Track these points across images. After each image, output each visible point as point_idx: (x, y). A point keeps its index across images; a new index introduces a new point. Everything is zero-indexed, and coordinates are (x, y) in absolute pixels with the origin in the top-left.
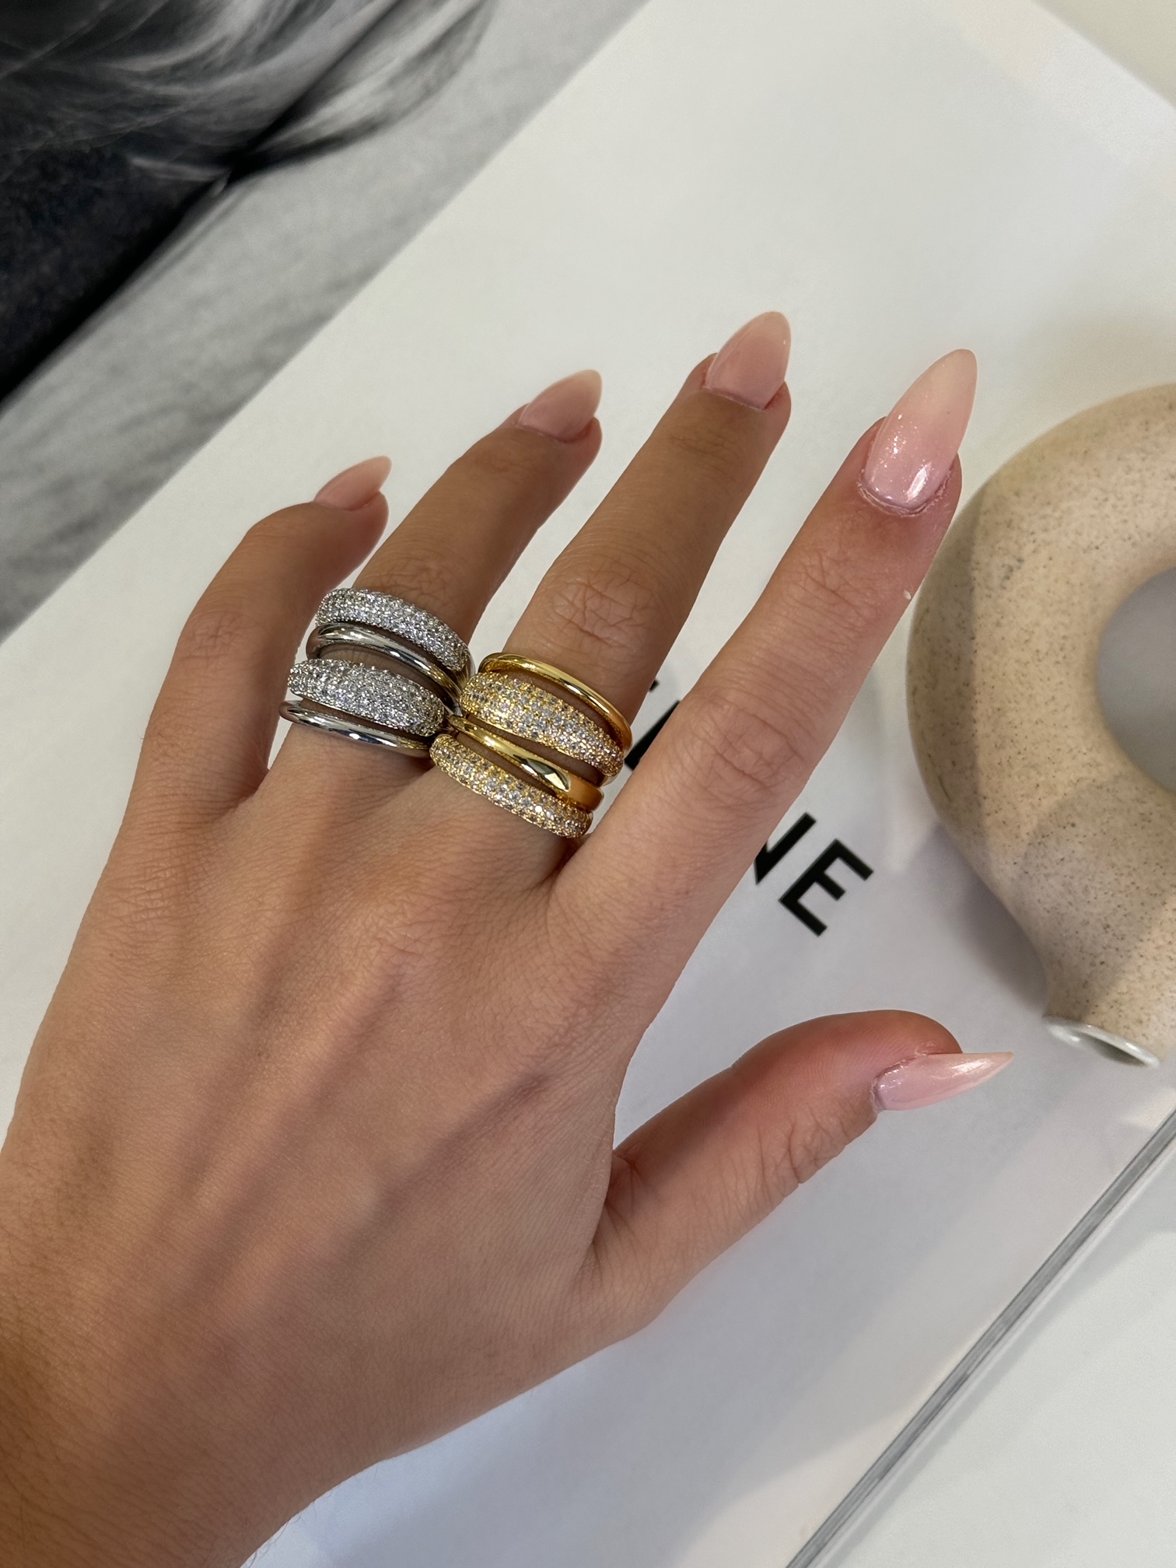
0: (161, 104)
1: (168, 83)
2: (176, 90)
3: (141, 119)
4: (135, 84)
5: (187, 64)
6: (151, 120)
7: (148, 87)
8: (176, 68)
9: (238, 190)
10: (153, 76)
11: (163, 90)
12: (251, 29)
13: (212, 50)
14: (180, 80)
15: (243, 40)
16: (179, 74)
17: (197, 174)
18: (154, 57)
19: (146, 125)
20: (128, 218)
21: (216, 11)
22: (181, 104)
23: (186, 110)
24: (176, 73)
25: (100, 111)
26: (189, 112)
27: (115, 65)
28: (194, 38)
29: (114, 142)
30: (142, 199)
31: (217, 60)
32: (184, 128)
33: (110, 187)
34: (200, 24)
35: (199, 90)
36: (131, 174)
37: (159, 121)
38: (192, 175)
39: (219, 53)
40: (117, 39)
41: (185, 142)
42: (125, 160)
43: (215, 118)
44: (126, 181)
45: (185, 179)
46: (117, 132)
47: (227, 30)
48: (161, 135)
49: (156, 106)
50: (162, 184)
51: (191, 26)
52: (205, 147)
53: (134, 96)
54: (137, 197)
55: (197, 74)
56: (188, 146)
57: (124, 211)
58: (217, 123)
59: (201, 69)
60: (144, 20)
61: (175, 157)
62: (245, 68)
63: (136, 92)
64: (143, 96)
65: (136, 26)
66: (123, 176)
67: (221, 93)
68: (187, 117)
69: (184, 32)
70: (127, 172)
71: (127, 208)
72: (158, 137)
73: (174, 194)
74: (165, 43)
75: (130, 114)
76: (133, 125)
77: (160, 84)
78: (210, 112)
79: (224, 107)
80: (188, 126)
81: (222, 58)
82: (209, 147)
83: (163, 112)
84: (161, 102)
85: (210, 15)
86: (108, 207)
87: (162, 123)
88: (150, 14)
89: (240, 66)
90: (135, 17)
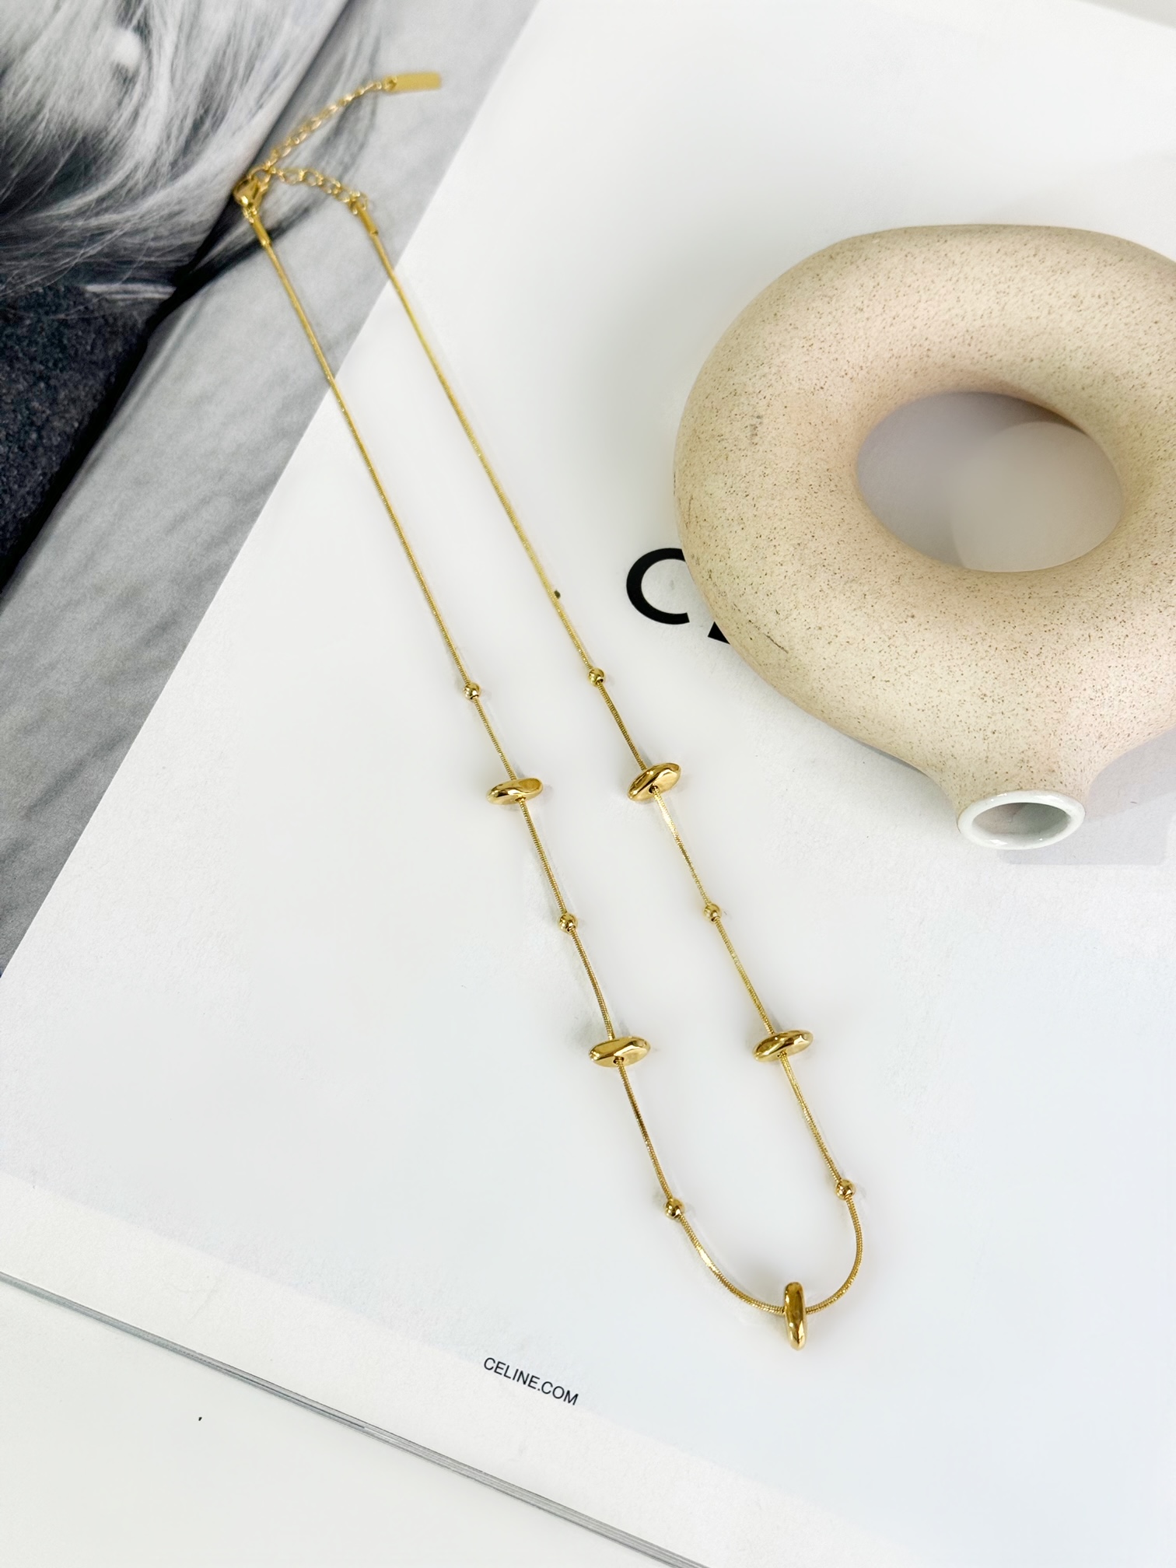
1: (97, 214)
2: (107, 219)
3: (82, 251)
4: (66, 224)
5: (109, 195)
6: (93, 250)
7: (80, 223)
8: (101, 200)
9: (197, 300)
10: (81, 213)
11: (94, 222)
12: (159, 152)
13: (128, 177)
14: (106, 210)
15: (154, 163)
16: (104, 205)
17: (151, 291)
18: (77, 197)
19: (88, 255)
20: (99, 342)
21: (120, 144)
22: (116, 229)
23: (121, 233)
24: (102, 205)
25: (42, 255)
26: (124, 234)
27: (43, 214)
28: (107, 172)
29: (64, 277)
30: (106, 321)
31: (136, 184)
32: (125, 249)
33: (73, 316)
34: (110, 159)
35: (128, 213)
36: (89, 301)
37: (100, 248)
38: (146, 291)
39: (136, 178)
40: (36, 193)
41: (131, 262)
42: (77, 289)
43: (152, 236)
44: (86, 308)
45: (141, 296)
46: (63, 267)
47: (137, 156)
48: (106, 260)
49: (92, 235)
50: (121, 304)
51: (102, 163)
52: (151, 263)
53: (69, 233)
54: (101, 321)
55: (121, 200)
56: (135, 266)
57: (93, 336)
58: (154, 239)
59: (124, 195)
60: (56, 172)
61: (125, 278)
62: (164, 186)
63: (71, 230)
64: (76, 232)
65: (51, 179)
66: (82, 304)
67: (149, 212)
68: (124, 239)
69: (99, 168)
70: (84, 299)
71: (95, 333)
72: (103, 262)
73: (135, 313)
74: (82, 185)
75: (71, 250)
76: (76, 258)
77: (90, 217)
78: (145, 230)
79: (157, 224)
80: (128, 246)
81: (141, 181)
82: (155, 263)
83: (100, 240)
84: (97, 232)
85: (116, 150)
86: (76, 335)
87: (102, 249)
88: (60, 166)
89: (159, 185)
90: (48, 173)
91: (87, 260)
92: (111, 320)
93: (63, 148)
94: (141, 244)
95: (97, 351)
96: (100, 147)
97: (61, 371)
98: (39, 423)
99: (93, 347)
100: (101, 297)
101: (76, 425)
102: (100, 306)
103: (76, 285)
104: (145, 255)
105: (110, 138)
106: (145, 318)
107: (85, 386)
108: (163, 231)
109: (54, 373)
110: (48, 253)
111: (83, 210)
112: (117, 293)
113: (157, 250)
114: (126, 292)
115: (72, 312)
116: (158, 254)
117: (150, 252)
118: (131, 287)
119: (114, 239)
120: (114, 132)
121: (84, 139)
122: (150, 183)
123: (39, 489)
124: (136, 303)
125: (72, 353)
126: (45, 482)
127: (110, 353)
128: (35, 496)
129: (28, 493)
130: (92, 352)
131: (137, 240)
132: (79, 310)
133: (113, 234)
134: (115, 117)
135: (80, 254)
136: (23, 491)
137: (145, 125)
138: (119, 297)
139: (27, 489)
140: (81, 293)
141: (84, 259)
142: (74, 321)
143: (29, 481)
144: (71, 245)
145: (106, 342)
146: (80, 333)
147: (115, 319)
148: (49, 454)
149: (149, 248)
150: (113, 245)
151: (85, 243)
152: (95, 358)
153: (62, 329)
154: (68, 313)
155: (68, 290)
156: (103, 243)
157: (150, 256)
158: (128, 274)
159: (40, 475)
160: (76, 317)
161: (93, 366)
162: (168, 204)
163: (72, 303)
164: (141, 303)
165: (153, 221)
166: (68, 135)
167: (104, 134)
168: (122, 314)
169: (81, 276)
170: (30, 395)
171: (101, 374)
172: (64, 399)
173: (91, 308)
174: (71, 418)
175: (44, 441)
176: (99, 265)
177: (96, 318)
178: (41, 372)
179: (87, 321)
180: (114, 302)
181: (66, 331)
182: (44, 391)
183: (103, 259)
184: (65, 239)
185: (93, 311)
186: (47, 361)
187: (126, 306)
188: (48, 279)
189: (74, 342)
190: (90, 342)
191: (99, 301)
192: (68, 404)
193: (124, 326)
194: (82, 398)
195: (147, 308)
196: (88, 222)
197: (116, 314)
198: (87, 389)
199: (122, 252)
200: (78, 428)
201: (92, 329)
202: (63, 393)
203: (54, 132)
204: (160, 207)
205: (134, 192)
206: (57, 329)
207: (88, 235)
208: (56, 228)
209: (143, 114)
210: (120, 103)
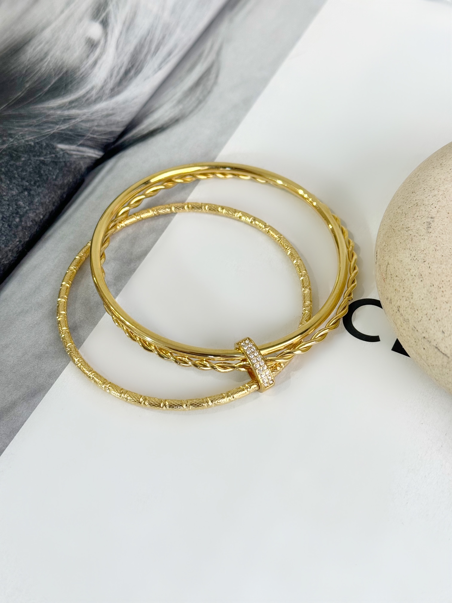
1: (69, 109)
2: (73, 112)
3: (58, 127)
4: (52, 112)
6: (64, 127)
7: (59, 112)
8: (71, 102)
10: (60, 107)
11: (66, 113)
12: (106, 82)
14: (74, 107)
15: (102, 87)
16: (73, 105)
17: (92, 152)
18: (59, 99)
19: (61, 129)
20: (60, 175)
21: (86, 76)
22: (77, 118)
23: (81, 120)
24: (71, 105)
25: (36, 126)
26: (82, 121)
27: (40, 106)
28: (77, 89)
29: (46, 138)
30: (66, 165)
31: (91, 96)
32: (81, 129)
33: (48, 159)
34: (79, 83)
35: (85, 111)
36: (58, 152)
37: (68, 126)
38: (89, 153)
39: (92, 93)
40: (38, 96)
41: (83, 136)
42: (53, 146)
43: (96, 124)
44: (56, 156)
45: (86, 154)
46: (46, 134)
47: (93, 83)
48: (70, 133)
49: (65, 120)
50: (75, 157)
51: (75, 84)
52: (94, 138)
53: (52, 117)
54: (63, 164)
55: (83, 103)
56: (85, 138)
57: (58, 171)
58: (97, 126)
59: (84, 101)
60: (50, 86)
61: (79, 144)
62: (106, 100)
63: (52, 115)
64: (56, 116)
65: (46, 89)
66: (54, 153)
67: (97, 112)
68: (82, 124)
69: (72, 87)
70: (56, 151)
71: (59, 170)
72: (68, 134)
73: (82, 163)
74: (63, 93)
75: (52, 125)
76: (54, 129)
77: (65, 110)
78: (93, 120)
79: (99, 118)
80: (83, 127)
81: (94, 96)
82: (95, 138)
83: (69, 122)
84: (67, 118)
85: (83, 78)
86: (49, 169)
87: (69, 127)
88: (52, 83)
89: (104, 99)
90: (45, 86)
91: (60, 132)
92: (68, 164)
93: (55, 75)
94: (90, 128)
95: (58, 179)
96: (75, 76)
97: (38, 187)
98: (21, 213)
99: (57, 177)
100: (64, 152)
101: (42, 217)
102: (64, 156)
103: (52, 143)
104: (91, 134)
105: (81, 72)
106: (86, 166)
107: (49, 197)
108: (102, 123)
109: (34, 188)
110: (39, 125)
111: (61, 106)
112: (74, 151)
113: (98, 132)
114: (78, 151)
115: (48, 157)
116: (98, 134)
117: (94, 132)
118: (81, 148)
119: (76, 123)
120: (83, 69)
121: (67, 72)
122: (99, 97)
123: (16, 249)
124: (83, 158)
125: (45, 178)
126: (20, 245)
127: (66, 181)
128: (13, 252)
129: (10, 250)
130: (56, 180)
131: (88, 125)
132: (52, 157)
133: (76, 120)
134: (85, 63)
135: (57, 128)
136: (7, 249)
137: (100, 68)
138: (74, 153)
139: (9, 248)
140: (54, 148)
141: (59, 130)
142: (49, 162)
143: (11, 244)
144: (52, 123)
145: (64, 175)
146: (51, 169)
147: (71, 164)
148: (25, 230)
149: (93, 130)
150: (75, 126)
151: (60, 123)
152: (57, 183)
153: (41, 165)
154: (46, 157)
155: (47, 145)
156: (70, 124)
157: (94, 134)
158: (81, 142)
159: (18, 241)
160: (50, 160)
161: (55, 187)
162: (107, 109)
163: (49, 152)
164: (85, 158)
165: (98, 117)
166: (58, 69)
167: (78, 70)
168: (75, 162)
169: (55, 139)
170: (19, 197)
171: (59, 192)
172: (36, 203)
173: (59, 156)
174: (40, 213)
175: (23, 223)
176: (66, 134)
177: (60, 162)
178: (26, 186)
179: (56, 163)
180: (71, 155)
181: (43, 166)
182: (27, 196)
183: (68, 132)
184: (50, 119)
185: (59, 158)
186: (31, 181)
187: (78, 158)
188: (37, 138)
189: (47, 173)
190: (56, 174)
191: (64, 153)
192: (39, 205)
193: (75, 168)
194: (47, 203)
195: (88, 161)
196: (63, 112)
197: (71, 161)
198: (50, 199)
199: (79, 130)
200: (42, 219)
201: (57, 167)
202: (37, 199)
203: (52, 67)
204: (102, 110)
205: (90, 100)
206: (39, 165)
207: (63, 119)
208: (45, 113)
209: (100, 62)
210: (88, 56)
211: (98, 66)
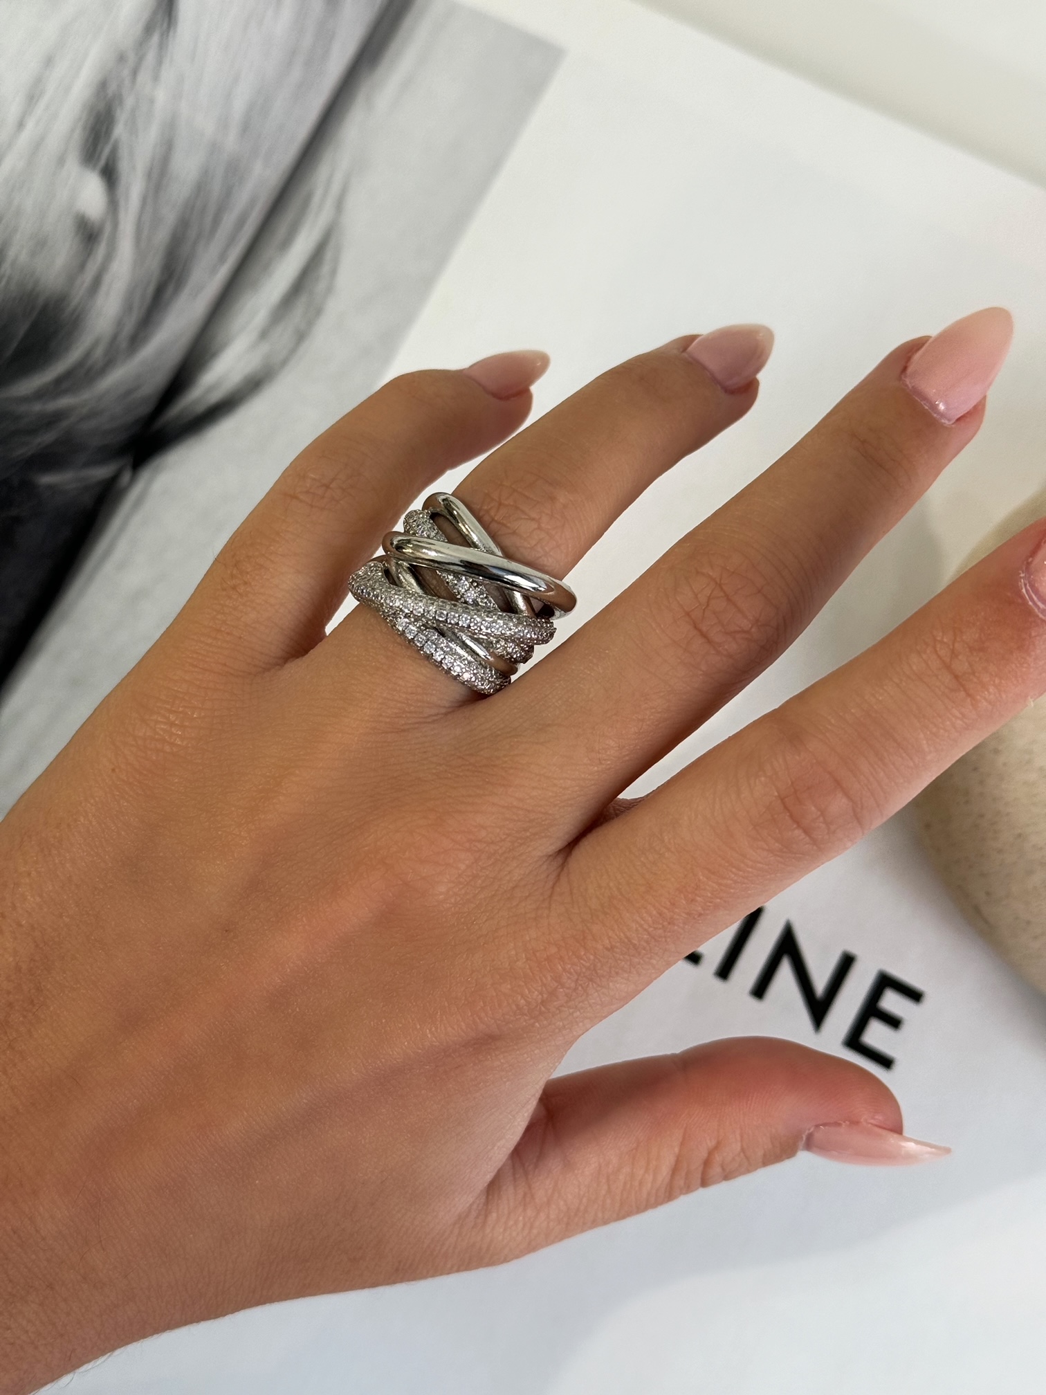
0: (54, 418)
1: (55, 397)
9: (145, 474)
11: (52, 407)
12: (120, 325)
16: (62, 386)
17: (101, 473)
18: (36, 376)
19: (44, 443)
21: (83, 316)
22: (73, 414)
23: (78, 417)
26: (80, 419)
28: (66, 349)
29: (18, 469)
31: (95, 361)
32: (81, 434)
33: (26, 512)
34: (70, 333)
35: (84, 395)
36: (42, 494)
37: (55, 436)
39: (95, 355)
41: (85, 447)
42: (33, 483)
43: (106, 417)
44: (39, 502)
45: (92, 480)
46: (20, 457)
47: (97, 331)
49: (49, 422)
50: (73, 493)
51: (63, 335)
52: (105, 446)
53: (25, 419)
54: (53, 512)
55: (79, 381)
56: (89, 452)
58: (108, 420)
59: (83, 375)
61: (79, 465)
62: (123, 362)
63: (28, 415)
64: (33, 417)
65: (11, 350)
66: (34, 498)
67: (108, 391)
68: (80, 424)
69: (57, 345)
70: (37, 493)
72: (57, 450)
73: (85, 499)
74: (41, 360)
75: (28, 437)
76: (33, 446)
77: (48, 400)
78: (100, 412)
80: (83, 431)
81: (100, 358)
82: (108, 445)
83: (58, 427)
84: (52, 418)
85: (78, 322)
87: (59, 438)
88: (19, 337)
89: (119, 362)
90: (6, 344)
93: (21, 316)
94: (95, 428)
96: (62, 318)
100: (54, 489)
102: (53, 497)
104: (99, 439)
105: (72, 306)
108: (119, 411)
110: (4, 441)
111: (40, 391)
112: (70, 481)
113: (111, 431)
114: (78, 480)
116: (112, 435)
118: (83, 472)
119: (68, 426)
120: (75, 301)
122: (109, 360)
124: (86, 489)
127: (59, 540)
131: (93, 423)
132: (32, 504)
133: (68, 421)
134: (78, 282)
135: (36, 443)
137: (107, 293)
138: (71, 484)
140: (33, 486)
141: (40, 448)
142: (27, 517)
144: (27, 432)
147: (66, 508)
149: (102, 431)
150: (67, 432)
151: (41, 431)
155: (22, 483)
156: (59, 430)
157: (104, 439)
158: (82, 460)
160: (30, 513)
162: (125, 381)
163: (24, 498)
164: (90, 488)
165: (110, 402)
166: (28, 299)
167: (65, 302)
168: (72, 502)
169: (35, 467)
173: (44, 501)
176: (54, 452)
177: (48, 511)
180: (67, 491)
183: (55, 448)
184: (21, 425)
185: (45, 505)
187: (77, 494)
191: (53, 493)
196: (44, 406)
199: (77, 438)
203: (15, 294)
204: (116, 386)
205: (94, 371)
207: (45, 420)
208: (13, 413)
209: (107, 279)
210: (82, 266)
211: (104, 288)
